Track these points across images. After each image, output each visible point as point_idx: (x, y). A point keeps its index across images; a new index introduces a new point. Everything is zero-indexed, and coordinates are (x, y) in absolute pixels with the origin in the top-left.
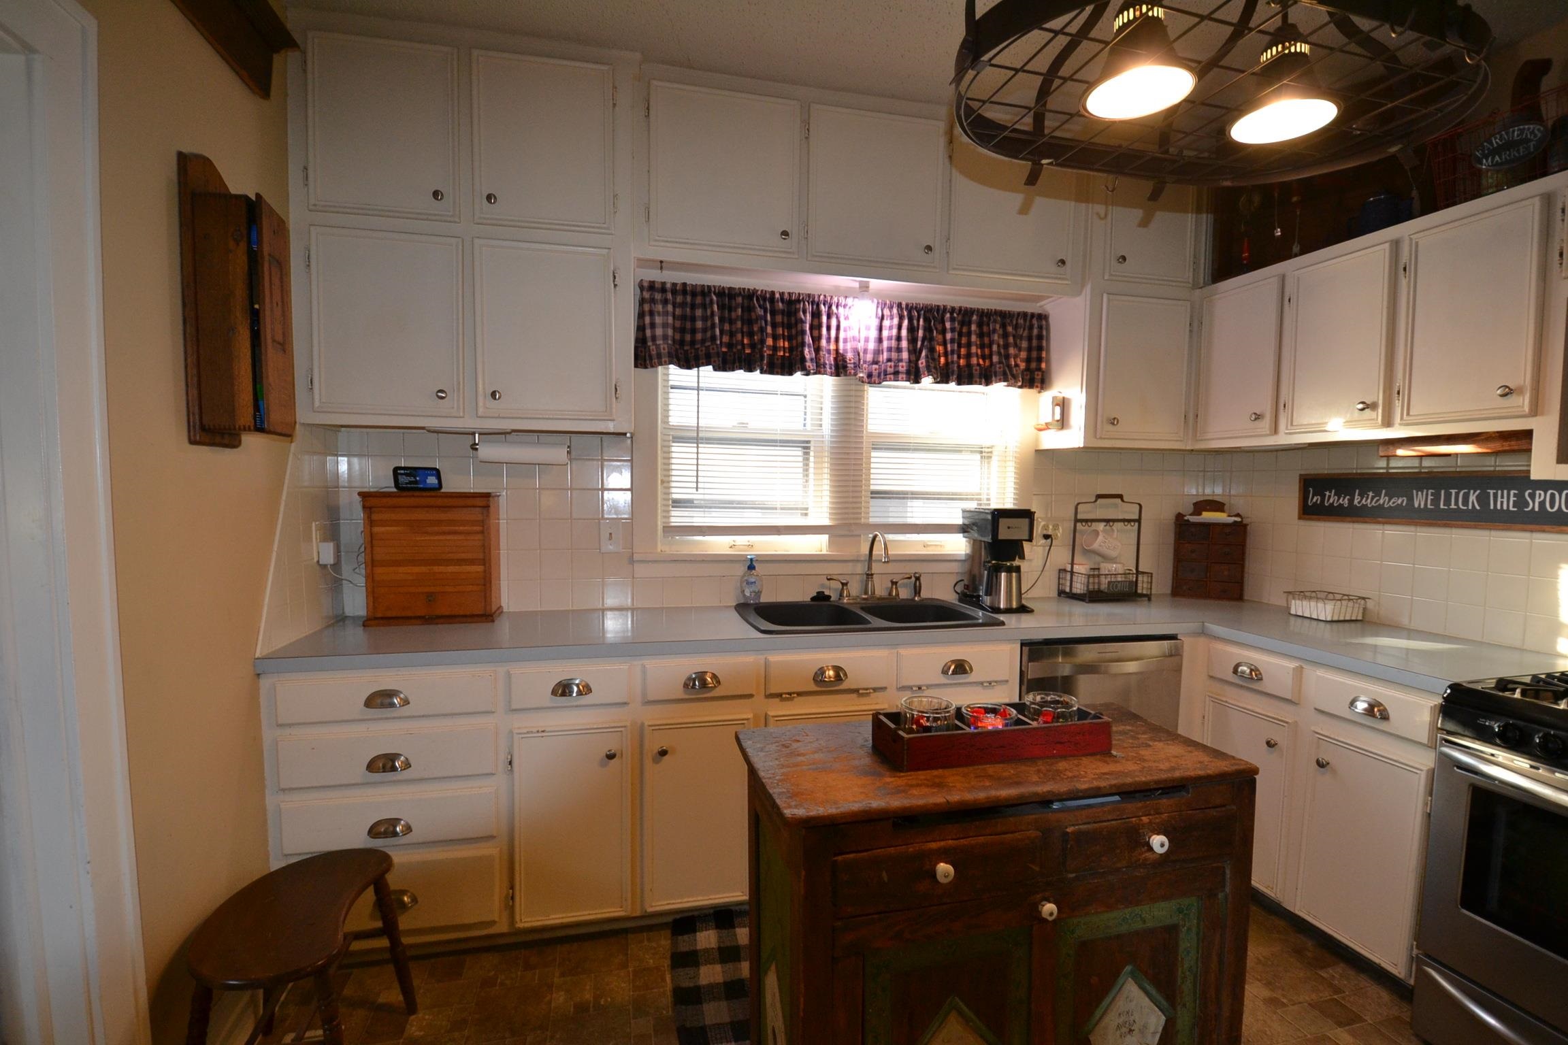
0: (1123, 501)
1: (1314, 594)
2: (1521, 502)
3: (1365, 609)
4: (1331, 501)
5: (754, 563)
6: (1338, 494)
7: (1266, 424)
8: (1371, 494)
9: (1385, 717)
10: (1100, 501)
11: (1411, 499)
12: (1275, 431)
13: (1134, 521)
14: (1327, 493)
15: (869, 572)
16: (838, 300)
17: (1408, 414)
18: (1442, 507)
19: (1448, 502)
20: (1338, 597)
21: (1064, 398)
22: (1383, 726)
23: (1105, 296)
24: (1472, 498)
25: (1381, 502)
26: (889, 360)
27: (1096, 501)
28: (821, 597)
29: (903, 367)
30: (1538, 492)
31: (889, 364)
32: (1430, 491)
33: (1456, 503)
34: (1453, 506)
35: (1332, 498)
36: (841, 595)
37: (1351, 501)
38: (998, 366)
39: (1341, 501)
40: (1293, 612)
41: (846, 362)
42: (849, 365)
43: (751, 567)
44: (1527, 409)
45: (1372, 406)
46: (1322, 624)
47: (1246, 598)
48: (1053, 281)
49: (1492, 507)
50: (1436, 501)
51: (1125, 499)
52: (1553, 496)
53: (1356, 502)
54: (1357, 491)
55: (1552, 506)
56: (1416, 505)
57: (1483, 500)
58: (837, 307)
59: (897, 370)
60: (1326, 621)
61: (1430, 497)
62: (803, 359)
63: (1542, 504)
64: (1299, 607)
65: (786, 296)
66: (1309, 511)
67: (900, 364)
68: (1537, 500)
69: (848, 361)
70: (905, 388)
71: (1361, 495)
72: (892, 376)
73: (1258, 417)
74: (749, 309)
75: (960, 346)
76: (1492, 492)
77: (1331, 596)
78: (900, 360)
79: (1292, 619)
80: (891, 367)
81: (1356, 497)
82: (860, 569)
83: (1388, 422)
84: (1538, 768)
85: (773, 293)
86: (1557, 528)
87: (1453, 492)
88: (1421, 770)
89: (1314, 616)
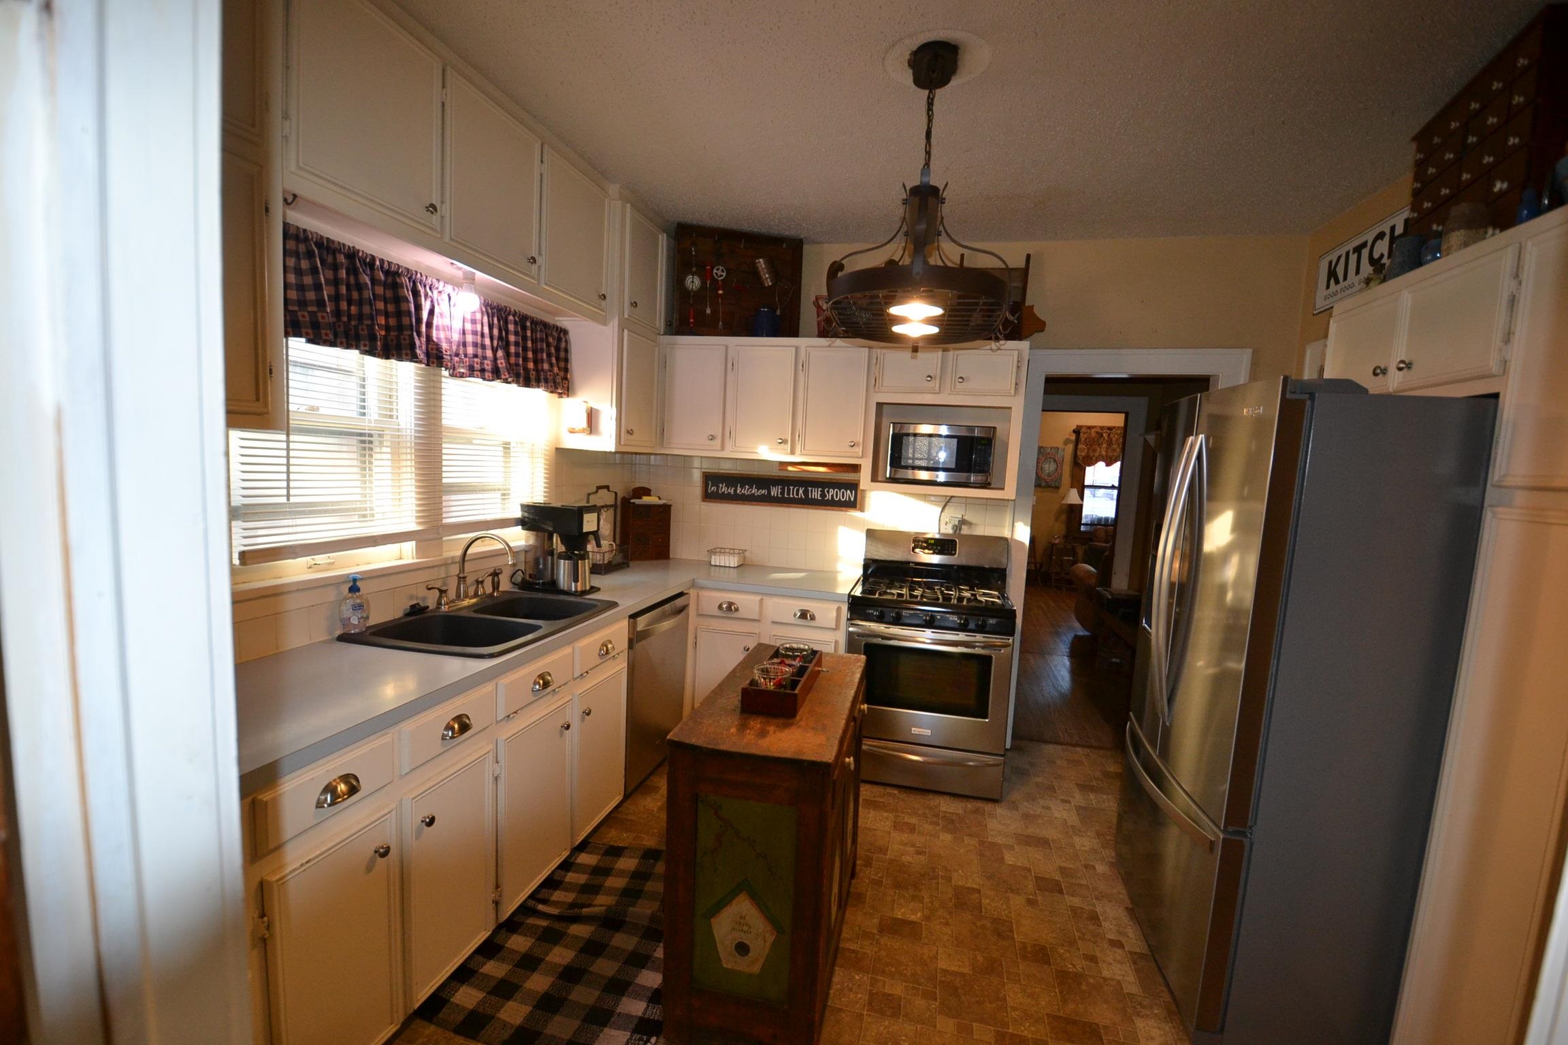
0: (609, 490)
1: (732, 551)
2: (823, 495)
3: (745, 557)
4: (723, 490)
5: (358, 583)
6: (727, 486)
7: (718, 442)
8: (747, 487)
9: (813, 618)
10: (600, 491)
11: (769, 492)
12: (723, 448)
13: (611, 506)
14: (721, 485)
15: (462, 575)
16: (432, 281)
17: (804, 449)
18: (786, 496)
19: (788, 494)
20: (727, 550)
21: (591, 408)
22: (812, 623)
23: (626, 331)
24: (801, 491)
25: (753, 492)
26: (476, 356)
27: (597, 492)
28: (416, 610)
29: (488, 365)
30: (831, 490)
31: (476, 360)
32: (780, 487)
33: (793, 494)
34: (791, 496)
35: (723, 489)
36: (439, 604)
37: (735, 491)
38: (549, 373)
39: (729, 490)
40: (713, 563)
41: (442, 352)
42: (445, 356)
43: (354, 589)
44: (860, 454)
45: (784, 442)
46: (733, 569)
47: (671, 556)
48: (596, 310)
49: (810, 497)
50: (782, 493)
51: (611, 490)
52: (837, 492)
53: (738, 491)
54: (739, 485)
55: (837, 497)
56: (772, 495)
57: (806, 492)
58: (430, 288)
59: (483, 367)
60: (734, 567)
61: (780, 491)
62: (412, 346)
63: (832, 496)
64: (716, 560)
65: (386, 265)
66: (708, 496)
67: (486, 362)
68: (830, 494)
69: (444, 352)
70: (479, 383)
71: (742, 487)
72: (479, 373)
73: (712, 438)
74: (352, 270)
75: (525, 349)
76: (810, 489)
77: (723, 551)
78: (485, 358)
79: (713, 568)
80: (477, 363)
81: (739, 488)
82: (455, 570)
83: (793, 452)
84: (889, 628)
85: (373, 258)
86: (839, 508)
87: (791, 488)
88: (831, 642)
89: (727, 565)
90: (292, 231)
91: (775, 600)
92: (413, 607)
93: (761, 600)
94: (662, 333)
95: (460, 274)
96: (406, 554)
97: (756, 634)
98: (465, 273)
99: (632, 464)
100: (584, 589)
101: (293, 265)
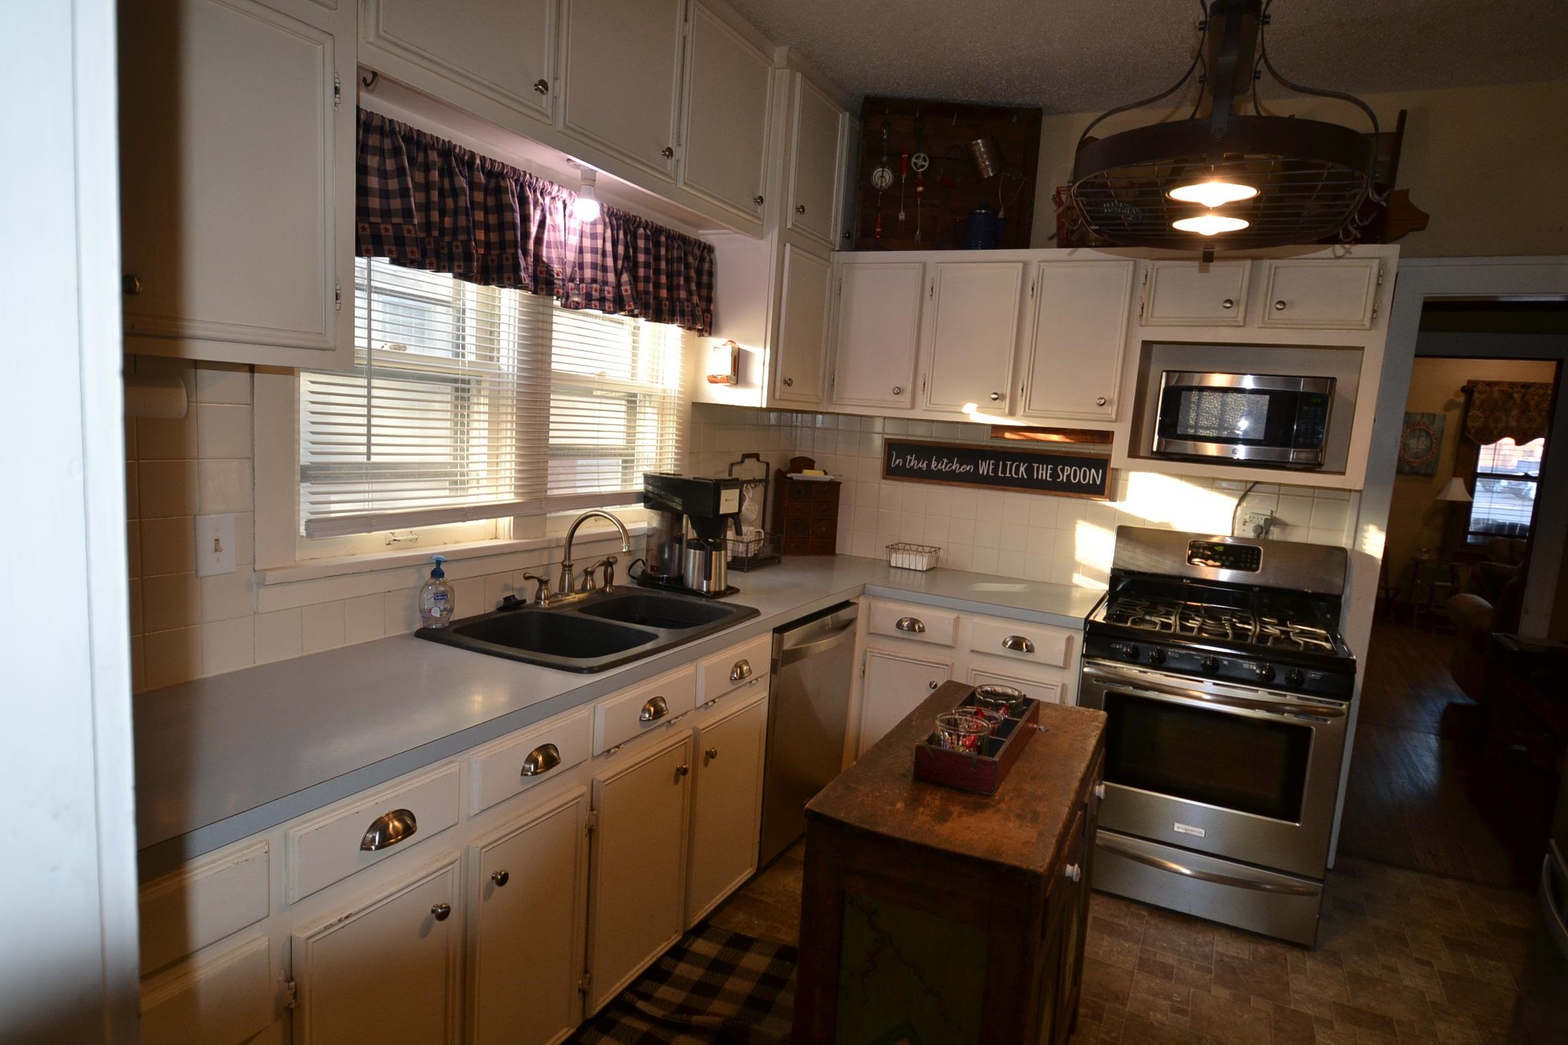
0: (758, 460)
1: (920, 549)
2: (1055, 475)
3: (938, 558)
4: (912, 464)
5: (442, 567)
6: (918, 459)
7: (906, 398)
8: (945, 460)
9: (1030, 649)
10: (747, 461)
11: (977, 468)
12: (913, 406)
13: (760, 481)
14: (909, 457)
15: (567, 563)
16: (543, 184)
17: (1029, 408)
18: (1000, 474)
19: (1004, 472)
20: (914, 548)
21: (739, 349)
22: (1030, 657)
23: (788, 246)
24: (1022, 469)
25: (954, 467)
26: (594, 281)
27: (742, 462)
28: (511, 604)
29: (609, 292)
30: (1066, 468)
31: (594, 285)
32: (992, 462)
33: (1010, 473)
34: (1008, 475)
35: (912, 462)
36: (538, 598)
37: (929, 465)
38: (686, 304)
39: (920, 464)
40: (893, 564)
41: (553, 276)
42: (556, 281)
43: (437, 574)
44: (1114, 416)
45: (1000, 397)
46: (920, 574)
47: (837, 552)
48: (749, 218)
49: (1035, 477)
50: (995, 470)
51: (761, 459)
52: (1075, 471)
53: (933, 467)
54: (934, 457)
55: (1075, 479)
56: (981, 472)
57: (1029, 470)
58: (542, 194)
59: (603, 295)
60: (922, 571)
61: (991, 467)
62: (516, 268)
63: (1069, 476)
64: (898, 560)
65: (488, 164)
66: (891, 473)
67: (606, 288)
68: (1065, 474)
69: (556, 276)
70: (596, 317)
71: (938, 461)
72: (597, 303)
73: (898, 391)
74: (447, 172)
75: (657, 272)
76: (1035, 465)
77: (908, 547)
78: (605, 283)
79: (893, 571)
80: (596, 291)
81: (933, 462)
82: (559, 555)
83: (1012, 413)
84: (1146, 672)
85: (473, 155)
86: (1078, 495)
87: (1009, 463)
88: (1057, 686)
89: (913, 567)
90: (376, 122)
91: (977, 620)
92: (506, 599)
93: (957, 619)
94: (837, 248)
95: (577, 173)
96: (502, 530)
97: (947, 665)
98: (585, 171)
99: (791, 426)
100: (717, 589)
101: (376, 166)
